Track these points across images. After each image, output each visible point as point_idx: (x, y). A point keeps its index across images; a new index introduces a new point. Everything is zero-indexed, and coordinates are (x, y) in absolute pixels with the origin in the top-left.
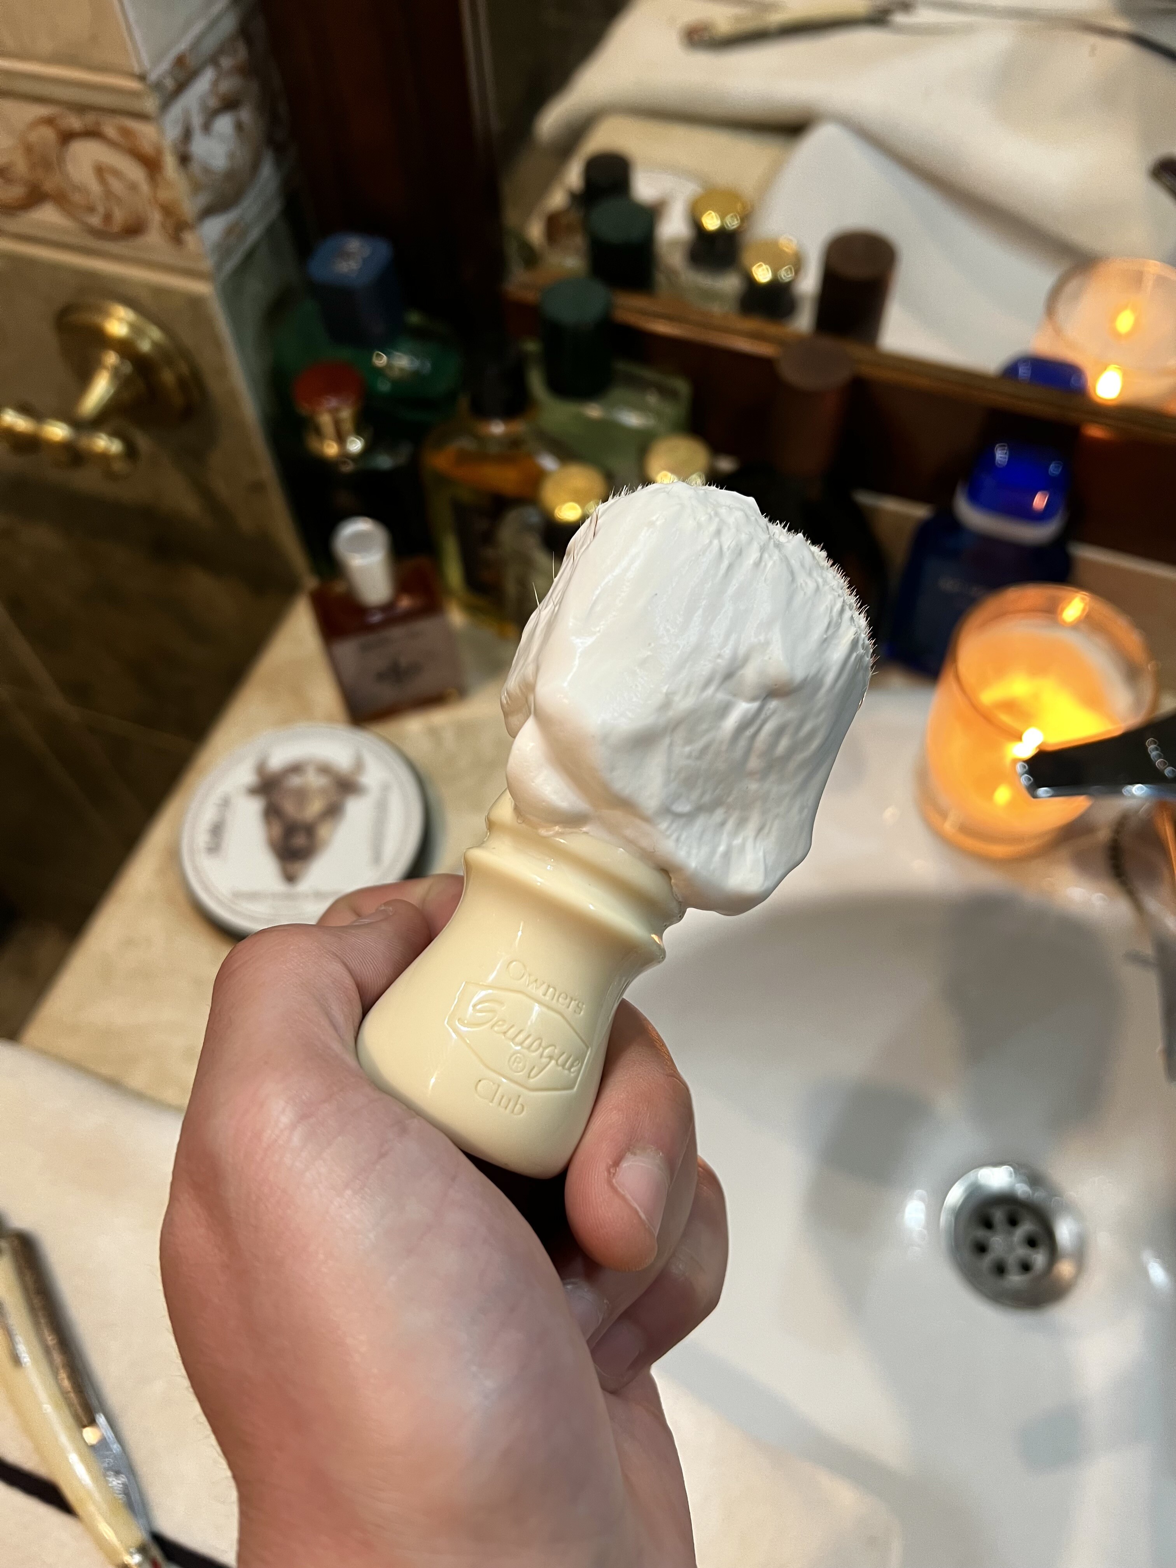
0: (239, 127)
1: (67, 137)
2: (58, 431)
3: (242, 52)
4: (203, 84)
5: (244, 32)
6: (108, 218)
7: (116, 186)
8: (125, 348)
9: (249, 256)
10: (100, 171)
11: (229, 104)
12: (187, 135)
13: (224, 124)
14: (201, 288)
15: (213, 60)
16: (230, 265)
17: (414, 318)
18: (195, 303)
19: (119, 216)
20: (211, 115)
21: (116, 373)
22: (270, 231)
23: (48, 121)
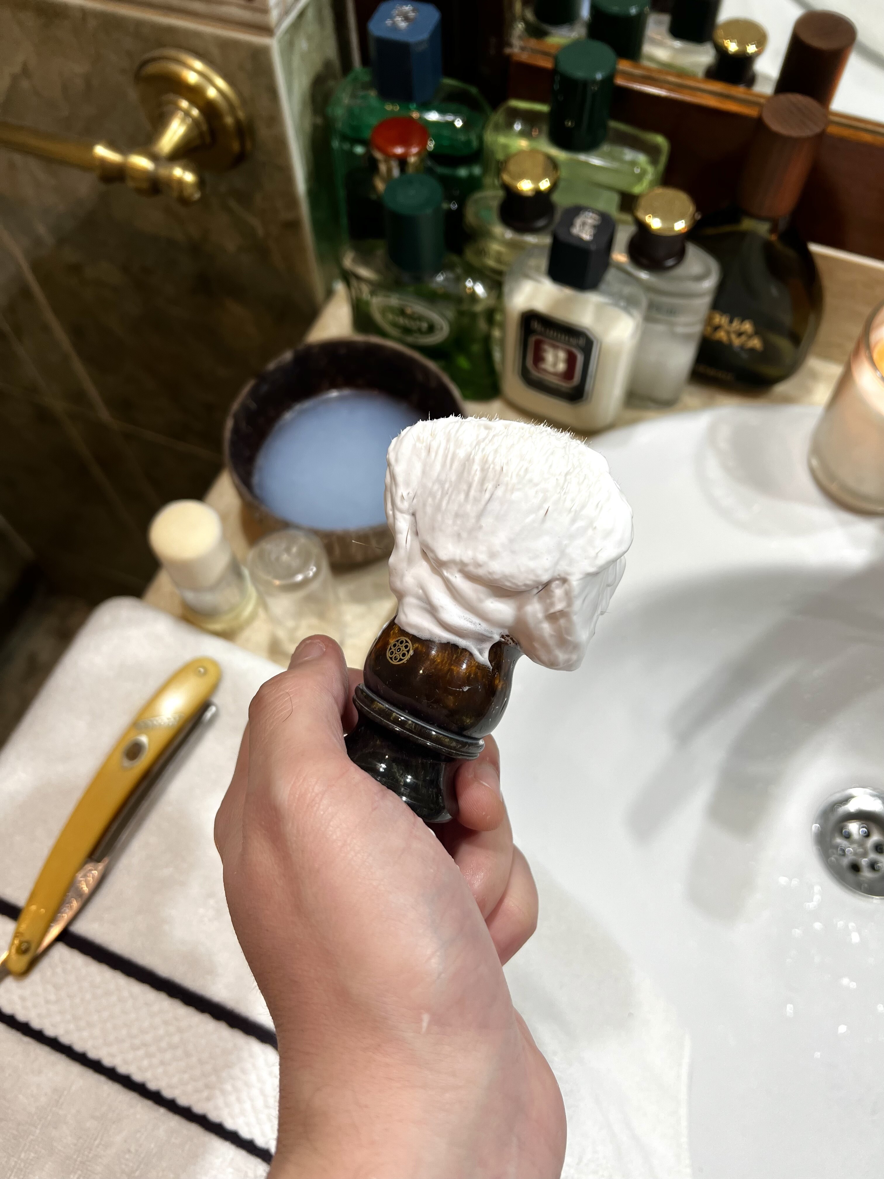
2: (142, 163)
9: (302, 17)
16: (286, 23)
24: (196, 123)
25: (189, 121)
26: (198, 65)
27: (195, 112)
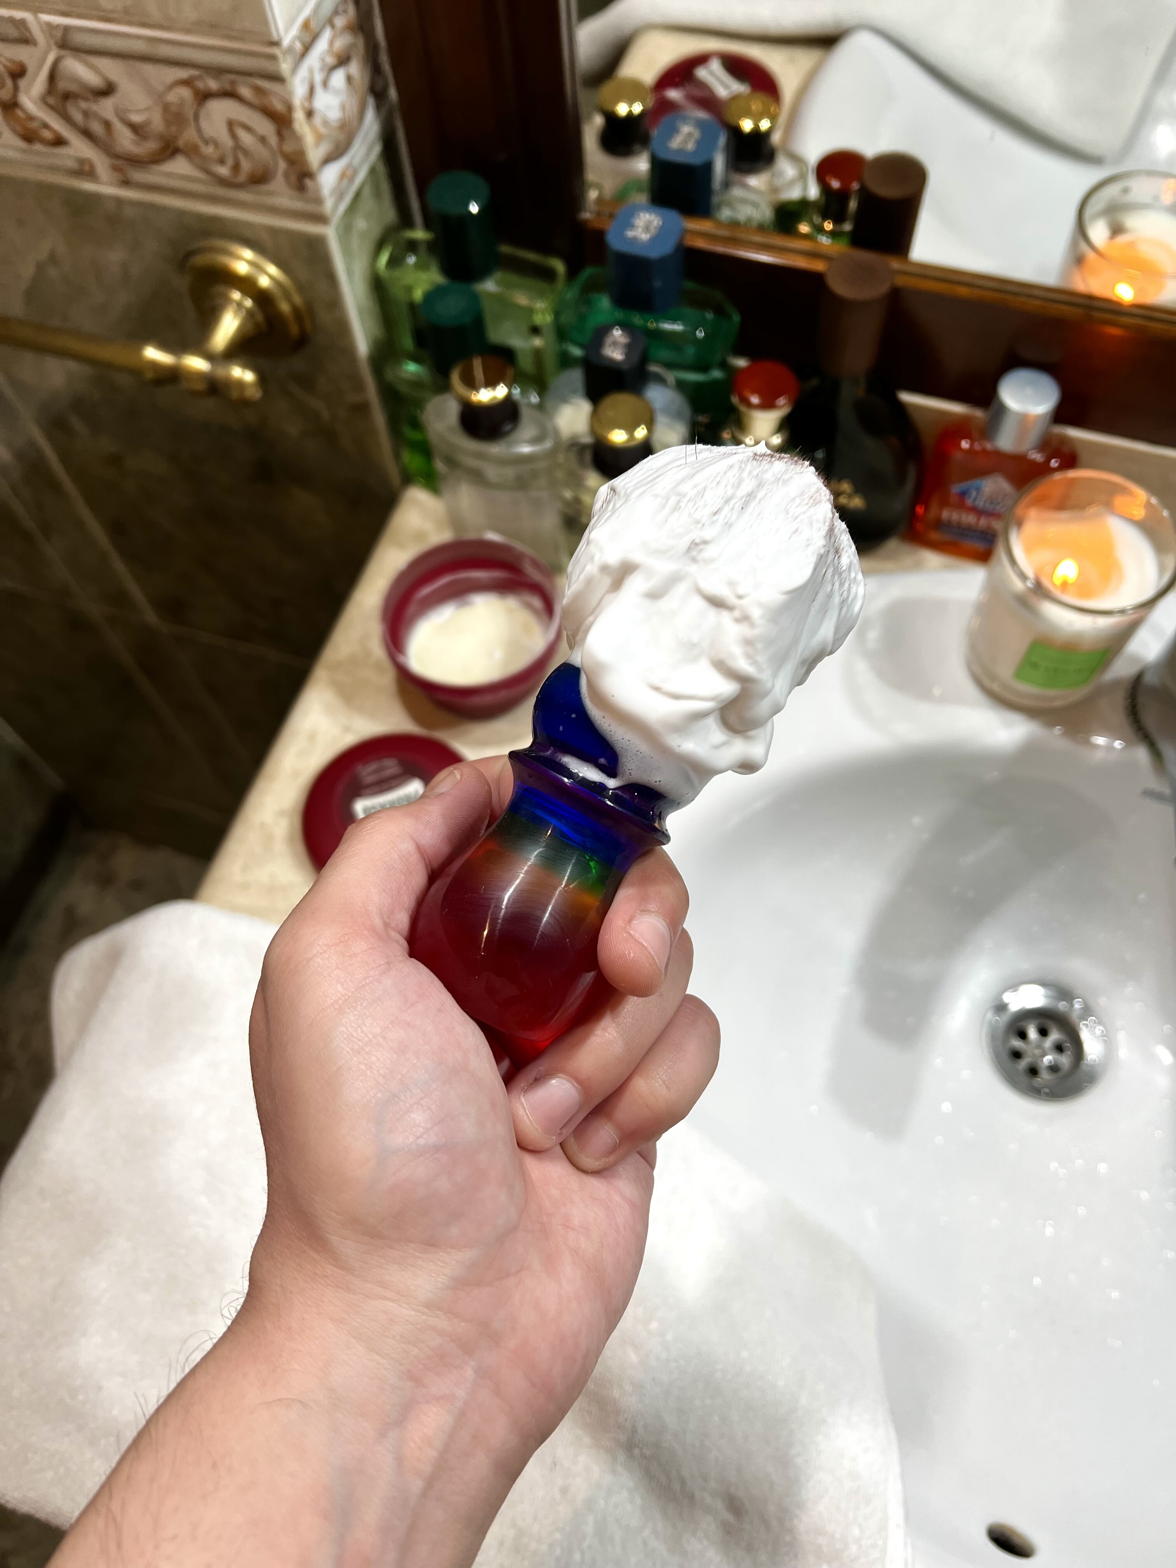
0: (350, 80)
1: (204, 97)
2: (196, 364)
3: (351, 11)
4: (322, 45)
6: (236, 168)
7: (245, 138)
8: (247, 285)
9: (357, 197)
10: (231, 125)
11: (343, 61)
12: (312, 91)
13: (338, 78)
14: (319, 229)
15: (330, 22)
16: (345, 203)
18: (311, 243)
19: (246, 166)
20: (329, 71)
21: (241, 310)
22: (372, 171)
23: (186, 83)
24: (250, 314)
25: (243, 313)
26: (248, 254)
27: (249, 303)
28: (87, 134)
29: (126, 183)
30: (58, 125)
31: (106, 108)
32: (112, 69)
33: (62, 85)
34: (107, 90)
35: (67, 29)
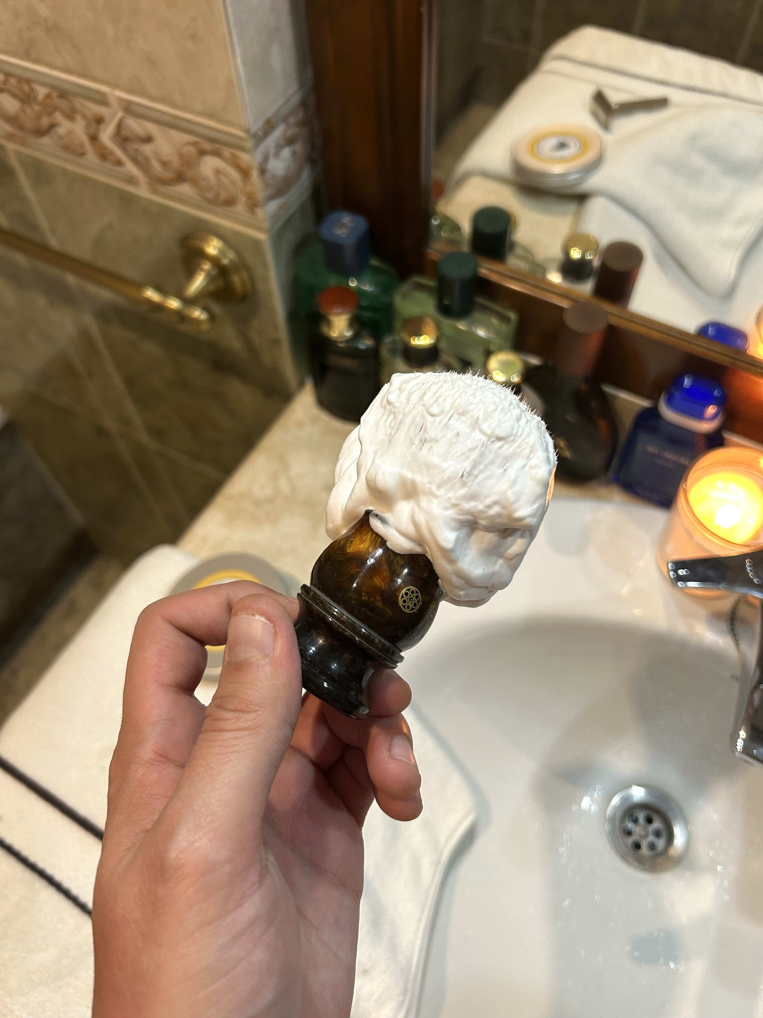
0: (294, 153)
1: (202, 153)
2: (174, 304)
3: (301, 114)
4: (278, 133)
5: (304, 104)
6: (217, 195)
7: (224, 179)
8: (215, 261)
9: (289, 220)
10: (218, 172)
11: (290, 141)
12: (266, 159)
13: (286, 152)
14: (262, 236)
15: (285, 120)
16: (279, 224)
17: (374, 262)
18: (256, 243)
19: (224, 195)
20: (279, 147)
21: (208, 274)
22: (302, 206)
23: (194, 144)
24: (213, 278)
25: (209, 277)
26: (216, 243)
28: (135, 161)
29: (155, 192)
30: (119, 153)
31: (147, 149)
32: (152, 128)
33: (124, 133)
34: (148, 139)
35: (129, 102)
